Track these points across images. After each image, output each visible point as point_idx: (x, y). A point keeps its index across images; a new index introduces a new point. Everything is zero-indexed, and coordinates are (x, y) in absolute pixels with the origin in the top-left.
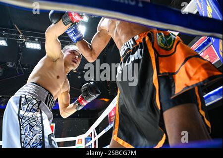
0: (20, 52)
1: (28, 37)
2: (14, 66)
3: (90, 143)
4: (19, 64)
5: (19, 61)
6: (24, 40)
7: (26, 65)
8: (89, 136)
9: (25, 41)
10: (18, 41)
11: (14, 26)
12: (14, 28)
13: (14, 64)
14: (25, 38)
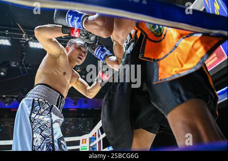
0: (24, 51)
1: (31, 37)
2: (18, 66)
3: (94, 143)
4: (23, 63)
5: (23, 61)
6: (28, 39)
7: (30, 65)
8: (93, 136)
9: (29, 41)
10: (22, 40)
11: (18, 26)
12: (17, 27)
13: (18, 63)
14: (29, 37)
